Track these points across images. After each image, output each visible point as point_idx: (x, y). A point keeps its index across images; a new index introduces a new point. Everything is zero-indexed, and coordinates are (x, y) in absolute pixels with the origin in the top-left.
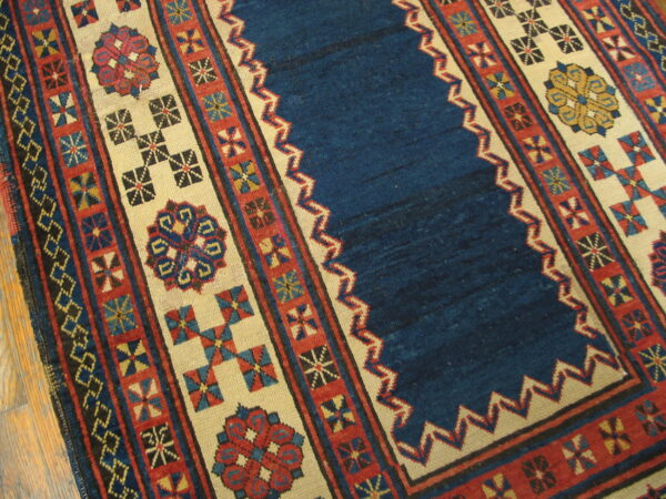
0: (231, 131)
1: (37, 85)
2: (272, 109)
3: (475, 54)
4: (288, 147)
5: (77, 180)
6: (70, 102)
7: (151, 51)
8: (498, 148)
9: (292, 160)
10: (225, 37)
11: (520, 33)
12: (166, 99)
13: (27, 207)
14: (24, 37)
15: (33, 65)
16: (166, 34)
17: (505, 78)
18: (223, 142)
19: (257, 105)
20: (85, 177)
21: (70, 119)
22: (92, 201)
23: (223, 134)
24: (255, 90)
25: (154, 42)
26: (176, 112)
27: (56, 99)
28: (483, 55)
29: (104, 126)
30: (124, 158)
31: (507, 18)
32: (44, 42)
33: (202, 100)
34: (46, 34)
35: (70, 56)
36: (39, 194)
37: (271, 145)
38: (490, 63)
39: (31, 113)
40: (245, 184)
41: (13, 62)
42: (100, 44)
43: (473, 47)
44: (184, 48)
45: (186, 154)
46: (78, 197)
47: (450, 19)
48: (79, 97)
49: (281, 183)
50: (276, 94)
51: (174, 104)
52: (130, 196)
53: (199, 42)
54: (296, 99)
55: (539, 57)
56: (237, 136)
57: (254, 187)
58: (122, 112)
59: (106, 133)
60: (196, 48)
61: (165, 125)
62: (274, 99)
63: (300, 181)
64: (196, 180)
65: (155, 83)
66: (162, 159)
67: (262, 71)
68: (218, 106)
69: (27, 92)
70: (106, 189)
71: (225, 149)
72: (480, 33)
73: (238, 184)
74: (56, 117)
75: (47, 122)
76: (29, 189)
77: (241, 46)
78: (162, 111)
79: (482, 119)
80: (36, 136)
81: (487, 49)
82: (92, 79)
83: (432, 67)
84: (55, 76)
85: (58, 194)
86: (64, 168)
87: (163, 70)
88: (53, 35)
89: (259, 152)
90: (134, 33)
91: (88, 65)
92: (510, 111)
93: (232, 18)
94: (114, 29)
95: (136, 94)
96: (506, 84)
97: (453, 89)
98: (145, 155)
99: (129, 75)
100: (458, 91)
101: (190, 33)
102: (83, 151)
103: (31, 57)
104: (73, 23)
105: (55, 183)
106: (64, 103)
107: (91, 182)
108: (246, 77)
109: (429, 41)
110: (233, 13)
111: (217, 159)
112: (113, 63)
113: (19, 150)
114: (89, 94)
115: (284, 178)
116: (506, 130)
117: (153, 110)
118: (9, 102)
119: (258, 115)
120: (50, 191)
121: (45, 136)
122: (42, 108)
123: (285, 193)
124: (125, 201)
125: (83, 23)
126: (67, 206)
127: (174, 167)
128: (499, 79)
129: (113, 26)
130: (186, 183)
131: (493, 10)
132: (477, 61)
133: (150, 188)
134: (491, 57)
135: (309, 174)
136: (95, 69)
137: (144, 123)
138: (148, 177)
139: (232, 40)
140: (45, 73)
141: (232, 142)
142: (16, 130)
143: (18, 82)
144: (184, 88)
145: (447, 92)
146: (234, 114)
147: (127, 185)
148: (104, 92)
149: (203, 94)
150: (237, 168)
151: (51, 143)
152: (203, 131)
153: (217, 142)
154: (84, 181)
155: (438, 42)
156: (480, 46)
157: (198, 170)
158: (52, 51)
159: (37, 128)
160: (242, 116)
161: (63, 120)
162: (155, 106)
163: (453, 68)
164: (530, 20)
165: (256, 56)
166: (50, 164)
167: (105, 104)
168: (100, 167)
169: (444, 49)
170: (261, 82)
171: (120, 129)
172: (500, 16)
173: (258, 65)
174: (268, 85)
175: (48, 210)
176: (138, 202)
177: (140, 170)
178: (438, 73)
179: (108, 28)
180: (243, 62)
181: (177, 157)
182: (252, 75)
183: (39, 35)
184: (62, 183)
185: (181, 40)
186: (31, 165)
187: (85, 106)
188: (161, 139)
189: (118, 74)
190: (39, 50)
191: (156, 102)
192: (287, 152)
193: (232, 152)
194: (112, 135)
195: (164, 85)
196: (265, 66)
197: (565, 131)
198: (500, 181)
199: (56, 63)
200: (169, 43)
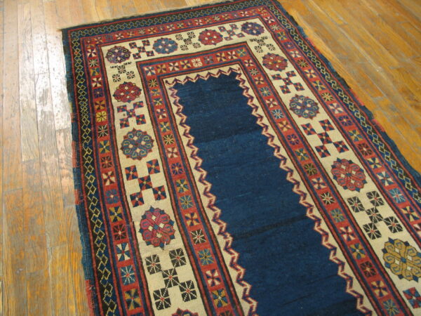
0: (213, 272)
1: (110, 237)
2: (235, 260)
3: (344, 233)
4: (243, 282)
5: (129, 292)
6: (127, 248)
7: (171, 223)
8: (357, 287)
9: (245, 290)
10: (211, 218)
11: (368, 221)
12: (178, 250)
13: (101, 305)
14: (105, 210)
15: (108, 226)
16: (179, 214)
17: (360, 247)
18: (208, 277)
19: (227, 258)
20: (133, 291)
21: (127, 258)
22: (136, 305)
23: (209, 273)
24: (226, 249)
25: (173, 218)
26: (184, 259)
27: (120, 246)
28: (348, 234)
29: (144, 263)
30: (155, 282)
31: (361, 212)
32: (115, 213)
33: (197, 253)
34: (116, 209)
35: (128, 223)
36: (107, 299)
37: (234, 280)
38: (352, 238)
39: (106, 253)
40: (220, 302)
41: (98, 223)
42: (144, 217)
43: (343, 229)
44: (189, 223)
45: (189, 283)
46: (129, 303)
47: (330, 212)
48: (132, 246)
49: (239, 303)
50: (238, 252)
51: (182, 254)
52: (157, 304)
53: (197, 220)
54: (248, 256)
55: (379, 235)
56: (216, 274)
57: (225, 304)
58: (155, 256)
59: (145, 267)
60: (195, 223)
61: (178, 265)
62: (236, 255)
63: (249, 302)
64: (193, 298)
65: (172, 241)
66: (175, 284)
67: (230, 239)
68: (206, 257)
69: (105, 240)
70: (144, 299)
71: (210, 282)
72: (346, 220)
73: (216, 302)
74: (119, 256)
75: (114, 258)
76: (102, 296)
77: (219, 224)
78: (176, 257)
79: (348, 270)
80: (108, 265)
81: (350, 230)
82: (139, 236)
83: (321, 240)
84: (120, 233)
85: (118, 300)
86: (122, 285)
87: (177, 234)
88: (120, 210)
89: (228, 284)
90: (162, 212)
91: (138, 229)
92: (363, 266)
93: (215, 208)
94: (152, 209)
95: (162, 247)
96: (361, 250)
97: (332, 253)
98: (166, 282)
99: (159, 236)
100: (335, 254)
101: (192, 215)
102: (133, 276)
103: (108, 221)
104: (131, 205)
105: (117, 294)
106: (124, 248)
107: (136, 294)
108: (221, 241)
109: (319, 225)
110: (215, 205)
111: (205, 287)
112: (150, 228)
113: (98, 272)
114: (137, 245)
115: (241, 300)
116: (361, 276)
117: (171, 257)
118: (95, 245)
119: (228, 263)
120: (114, 298)
121: (113, 266)
122: (112, 251)
123: (241, 309)
124: (154, 307)
125: (136, 205)
126: (122, 307)
127: (182, 290)
128: (357, 247)
129: (151, 207)
130: (188, 300)
131: (353, 208)
132: (345, 236)
133: (168, 300)
134: (352, 234)
135: (254, 299)
136: (141, 231)
137: (166, 264)
138: (167, 294)
139: (214, 220)
140: (115, 231)
141: (213, 278)
142: (98, 261)
143: (101, 235)
144: (188, 245)
145: (329, 255)
146: (214, 262)
147: (156, 298)
148: (145, 244)
149: (198, 249)
150: (215, 292)
151: (116, 270)
152: (197, 270)
153: (205, 278)
154: (133, 293)
155: (324, 226)
156: (346, 228)
157: (194, 292)
158: (119, 219)
159: (109, 261)
160: (219, 263)
161: (123, 258)
162: (172, 254)
163: (332, 241)
164: (373, 214)
165: (227, 230)
166: (115, 282)
167: (146, 251)
168: (141, 287)
169: (327, 230)
170: (230, 244)
171: (153, 266)
172: (357, 211)
173: (228, 235)
174: (233, 247)
175: (112, 308)
176: (161, 308)
177: (163, 290)
178: (324, 243)
179: (149, 209)
180: (220, 233)
181: (183, 284)
182: (225, 241)
183: (113, 210)
184: (120, 294)
185: (187, 218)
186: (104, 281)
187: (135, 251)
188: (175, 273)
189: (153, 235)
190: (112, 218)
191: (173, 252)
192: (243, 285)
193: (213, 283)
194: (149, 269)
195: (177, 243)
196: (231, 236)
197: (395, 278)
198: (359, 307)
199: (121, 226)
200: (181, 219)
